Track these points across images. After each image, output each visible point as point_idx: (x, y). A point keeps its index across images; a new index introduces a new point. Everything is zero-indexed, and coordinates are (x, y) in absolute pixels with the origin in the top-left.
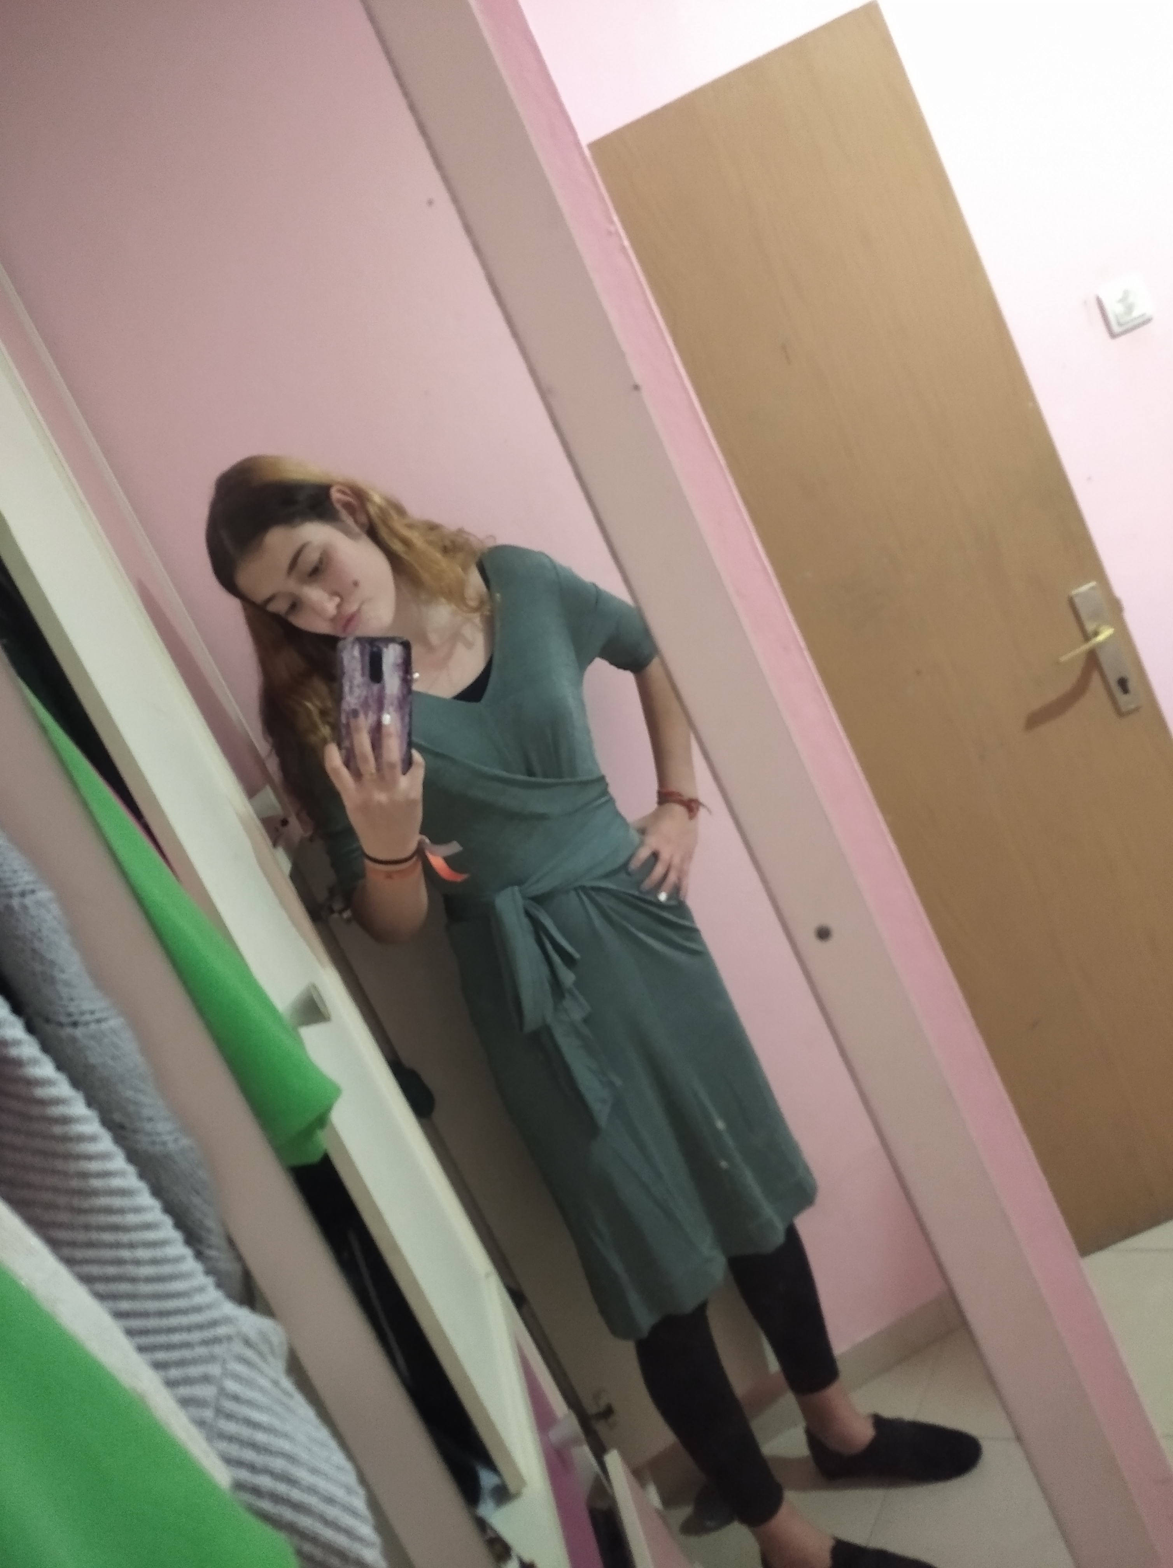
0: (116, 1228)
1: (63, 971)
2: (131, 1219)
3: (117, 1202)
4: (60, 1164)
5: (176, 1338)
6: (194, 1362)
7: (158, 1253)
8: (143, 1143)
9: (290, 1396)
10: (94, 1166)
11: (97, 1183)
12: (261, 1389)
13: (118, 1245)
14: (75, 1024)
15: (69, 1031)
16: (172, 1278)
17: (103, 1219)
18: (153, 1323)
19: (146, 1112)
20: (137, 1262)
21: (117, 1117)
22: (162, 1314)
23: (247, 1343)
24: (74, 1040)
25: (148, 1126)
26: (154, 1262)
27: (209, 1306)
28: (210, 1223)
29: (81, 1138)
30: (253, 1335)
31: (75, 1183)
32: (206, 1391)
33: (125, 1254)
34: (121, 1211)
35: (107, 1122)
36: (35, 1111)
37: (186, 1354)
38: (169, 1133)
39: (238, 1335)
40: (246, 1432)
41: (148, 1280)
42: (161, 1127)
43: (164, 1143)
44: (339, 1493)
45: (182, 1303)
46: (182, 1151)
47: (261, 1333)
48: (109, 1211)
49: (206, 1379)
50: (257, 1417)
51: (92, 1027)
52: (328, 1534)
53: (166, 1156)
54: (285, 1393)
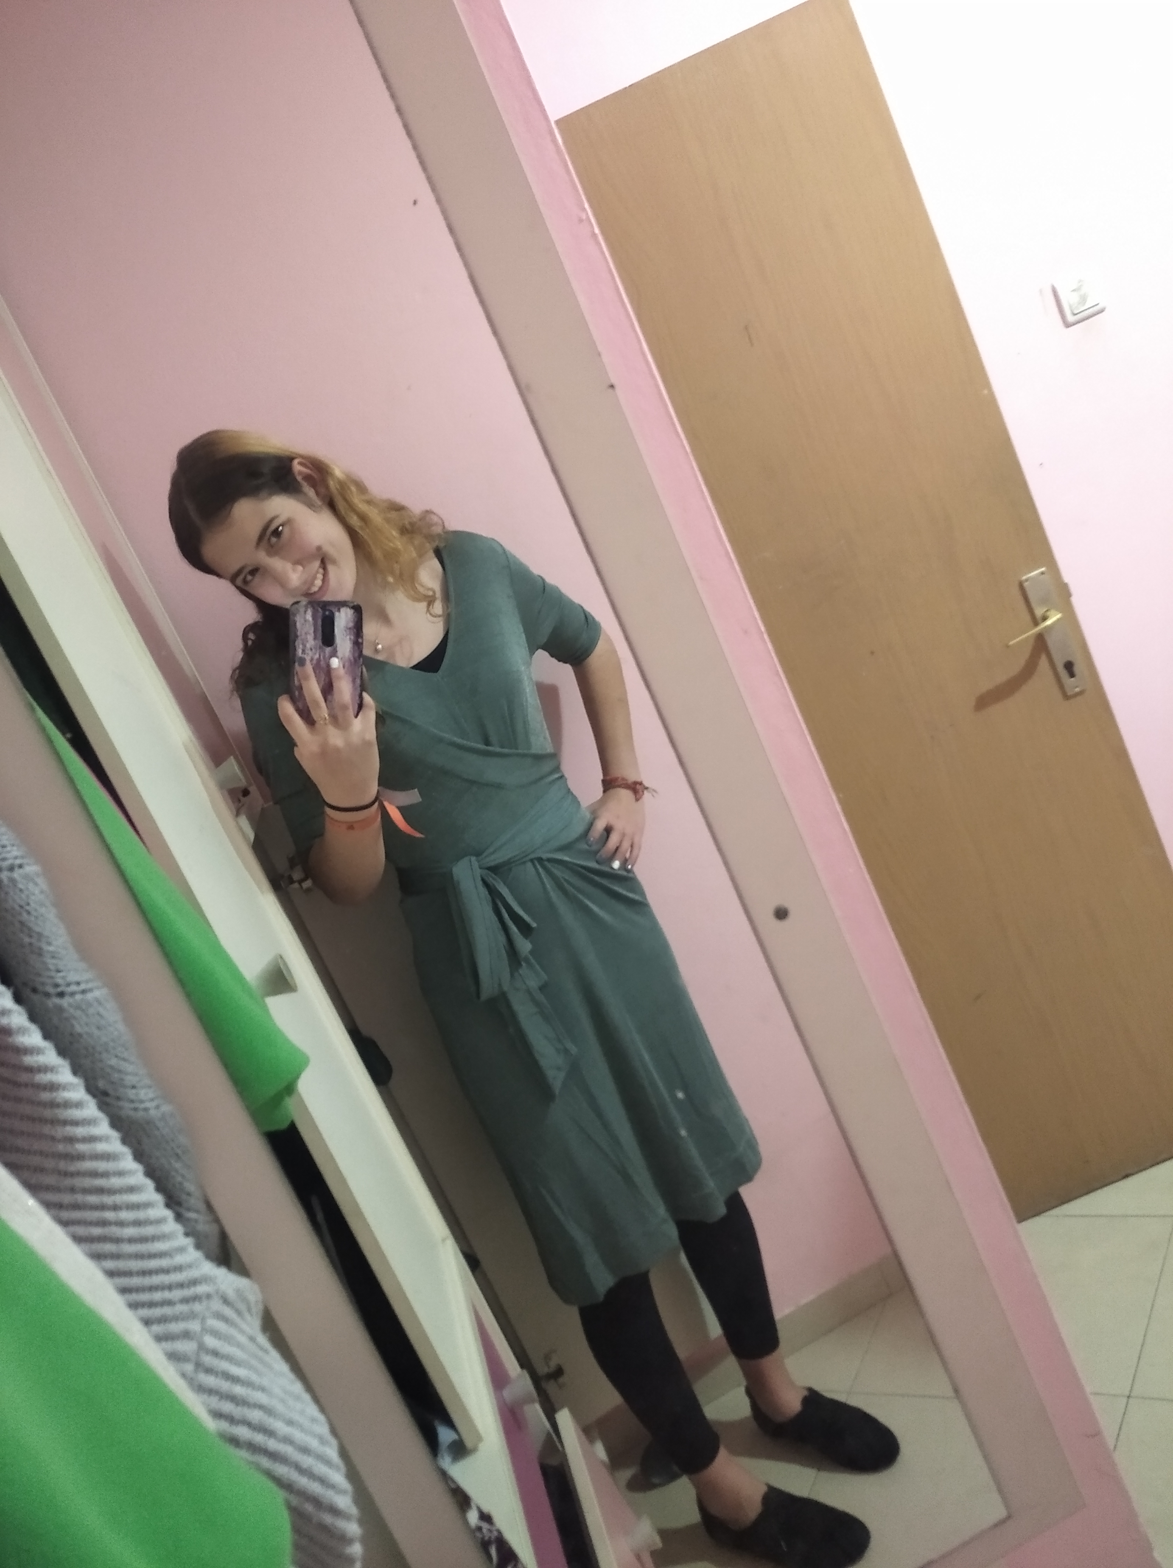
0: (101, 1191)
1: (49, 944)
2: (115, 1182)
3: (102, 1166)
4: (47, 1129)
5: (157, 1296)
6: (176, 1318)
7: (141, 1215)
8: (126, 1110)
9: (266, 1351)
10: (80, 1131)
11: (81, 1147)
12: (239, 1345)
13: (103, 1207)
14: (61, 995)
15: (57, 1001)
16: (154, 1238)
17: (88, 1182)
18: (136, 1281)
19: (130, 1080)
20: (121, 1224)
21: (101, 1084)
22: (144, 1273)
23: (226, 1301)
24: (60, 1009)
25: (131, 1094)
26: (137, 1223)
27: (190, 1266)
28: (190, 1187)
29: (67, 1104)
30: (231, 1294)
31: (61, 1148)
32: (186, 1347)
33: (109, 1215)
34: (105, 1175)
35: (91, 1089)
36: (24, 1077)
37: (167, 1311)
38: (152, 1100)
39: (217, 1293)
40: (225, 1386)
41: (131, 1240)
42: (143, 1094)
43: (146, 1110)
44: (314, 1444)
45: (164, 1263)
46: (163, 1118)
47: (239, 1292)
48: (95, 1174)
49: (186, 1335)
50: (235, 1370)
51: (78, 997)
52: (303, 1482)
53: (148, 1122)
54: (261, 1348)
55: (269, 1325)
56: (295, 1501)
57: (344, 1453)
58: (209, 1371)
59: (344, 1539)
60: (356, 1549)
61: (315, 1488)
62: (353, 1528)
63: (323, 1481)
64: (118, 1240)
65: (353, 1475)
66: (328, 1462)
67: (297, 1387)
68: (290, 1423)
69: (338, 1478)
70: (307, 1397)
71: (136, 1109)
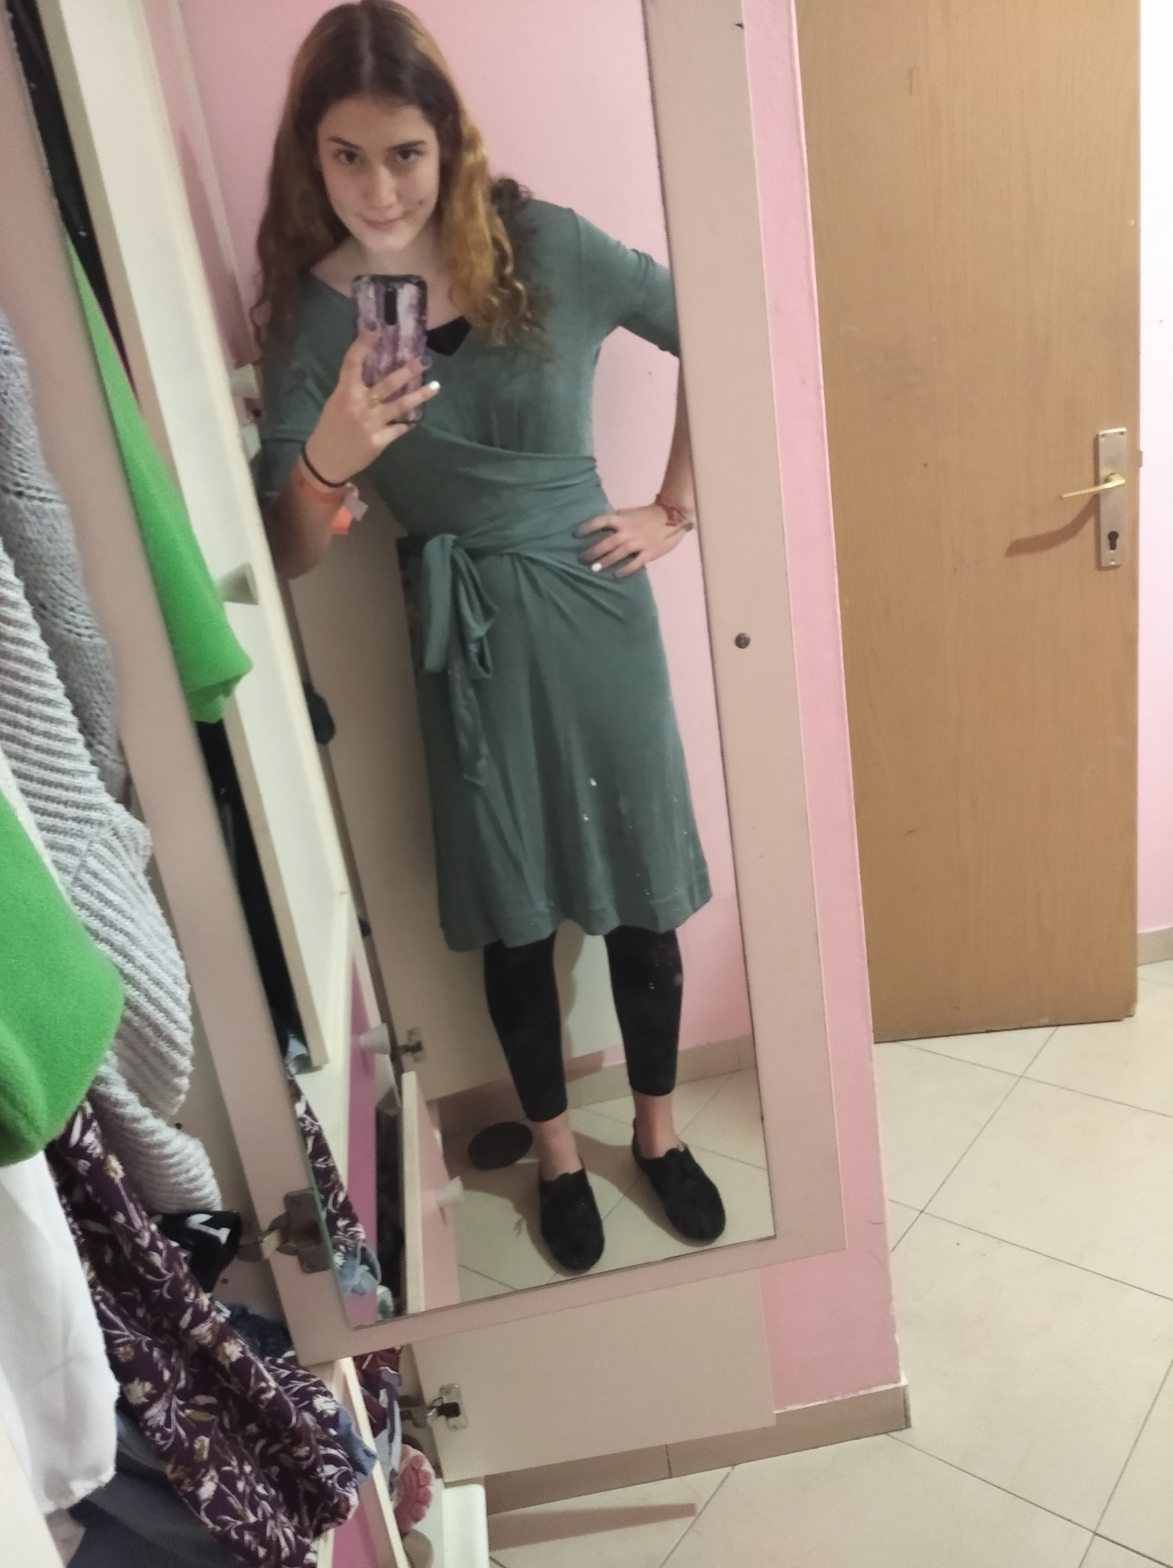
0: (19, 693)
2: (35, 690)
3: (25, 670)
5: (52, 807)
6: (65, 832)
7: (53, 729)
8: (61, 628)
9: (143, 890)
10: (12, 631)
11: (11, 647)
12: (119, 876)
13: (17, 709)
14: (20, 494)
15: (14, 498)
16: (61, 754)
18: (34, 787)
19: (69, 601)
20: (32, 730)
21: (41, 595)
22: (44, 782)
23: (116, 834)
24: (15, 508)
25: (68, 614)
26: (47, 735)
27: (89, 791)
28: (105, 721)
30: (123, 830)
33: (22, 718)
34: (26, 679)
35: (29, 596)
37: (58, 822)
38: (87, 628)
39: (110, 824)
40: (97, 905)
41: (38, 748)
42: (79, 619)
43: (79, 635)
44: (168, 981)
45: (65, 779)
46: (94, 648)
47: (131, 832)
48: (16, 676)
49: (71, 850)
50: (109, 895)
51: (36, 503)
52: (149, 1008)
53: (79, 648)
54: (140, 887)
55: (152, 871)
56: (137, 1021)
57: (192, 998)
58: (85, 887)
59: (175, 1070)
60: (184, 1083)
61: (159, 1018)
62: (185, 1064)
63: (167, 1013)
64: (26, 745)
65: (196, 1018)
66: (177, 1001)
67: (166, 931)
68: (151, 956)
69: (183, 1016)
70: (172, 942)
71: (70, 631)
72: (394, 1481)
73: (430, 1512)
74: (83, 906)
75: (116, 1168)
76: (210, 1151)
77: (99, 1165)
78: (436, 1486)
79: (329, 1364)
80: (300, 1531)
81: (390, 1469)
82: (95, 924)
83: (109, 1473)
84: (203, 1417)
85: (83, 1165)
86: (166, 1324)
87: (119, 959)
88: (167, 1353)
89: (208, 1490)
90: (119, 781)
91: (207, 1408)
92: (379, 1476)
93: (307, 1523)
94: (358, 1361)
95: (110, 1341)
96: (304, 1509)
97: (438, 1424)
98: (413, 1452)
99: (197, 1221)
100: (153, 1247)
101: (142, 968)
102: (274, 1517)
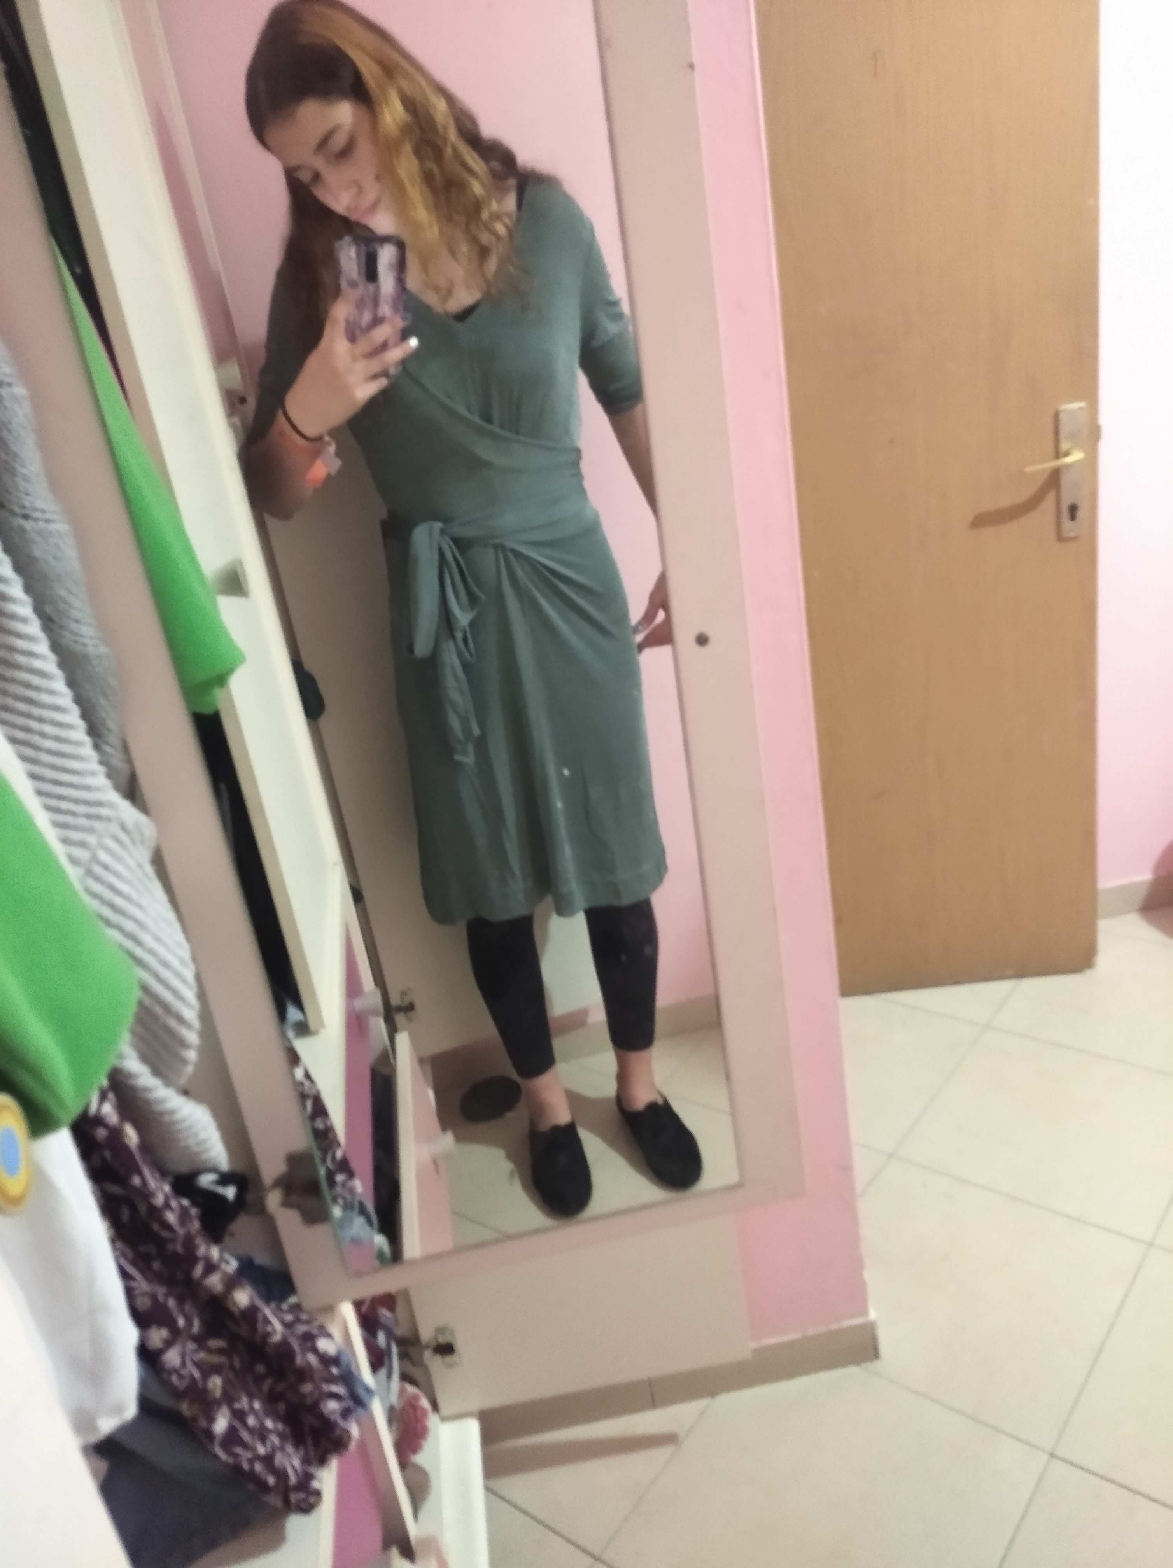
0: (30, 701)
1: (23, 466)
2: (45, 698)
3: (36, 680)
5: (64, 805)
6: (76, 828)
7: (63, 733)
8: (67, 639)
9: (150, 880)
10: (21, 644)
11: (21, 659)
12: (128, 867)
13: (29, 716)
14: (26, 517)
15: (21, 521)
16: (70, 756)
18: (47, 787)
19: (75, 614)
20: (43, 735)
21: (48, 609)
22: (56, 782)
23: (124, 828)
24: (22, 530)
25: (74, 626)
26: (58, 739)
27: (98, 789)
28: (111, 724)
29: (14, 617)
30: (129, 824)
33: (34, 725)
34: (37, 689)
35: (39, 611)
37: (69, 819)
38: (91, 638)
39: (118, 819)
40: (108, 894)
41: (50, 752)
42: (85, 630)
43: (84, 645)
44: (174, 962)
45: (77, 780)
46: (99, 657)
47: (137, 825)
48: (27, 685)
49: (83, 845)
50: (119, 885)
51: (41, 524)
52: (159, 989)
53: (85, 657)
54: (146, 875)
55: (158, 861)
56: (147, 1001)
57: (198, 978)
58: (97, 878)
59: (183, 1044)
60: (192, 1055)
61: (167, 996)
62: (192, 1037)
63: (176, 992)
64: (37, 748)
65: (202, 996)
66: (184, 981)
67: (171, 916)
68: (158, 940)
69: (190, 994)
70: (177, 926)
71: (76, 642)
72: (393, 1416)
73: (428, 1446)
74: (95, 896)
75: (131, 1136)
76: (217, 1115)
77: (116, 1134)
78: (433, 1421)
79: (330, 1309)
80: (306, 1461)
81: (388, 1405)
82: (107, 912)
83: (131, 1411)
84: (216, 1359)
85: (101, 1133)
86: (179, 1276)
87: (129, 944)
88: (181, 1300)
89: (221, 1424)
90: (124, 780)
91: (220, 1351)
92: (378, 1410)
93: (312, 1453)
94: (358, 1305)
95: (130, 1293)
96: (310, 1442)
97: (434, 1363)
98: (411, 1389)
99: (206, 1180)
100: (167, 1205)
101: (152, 952)
102: (282, 1449)
